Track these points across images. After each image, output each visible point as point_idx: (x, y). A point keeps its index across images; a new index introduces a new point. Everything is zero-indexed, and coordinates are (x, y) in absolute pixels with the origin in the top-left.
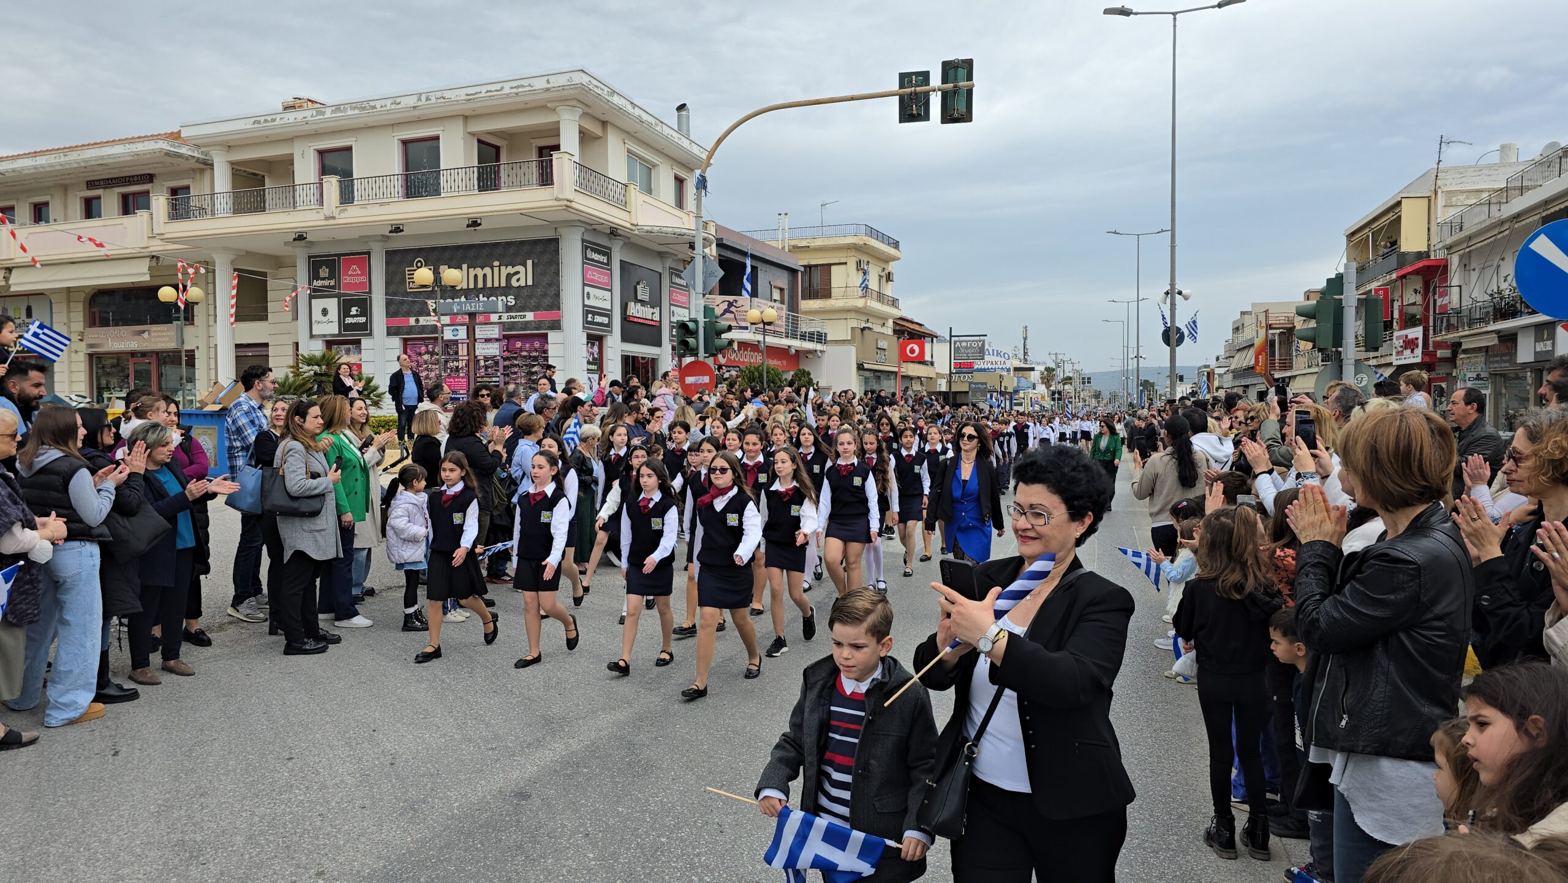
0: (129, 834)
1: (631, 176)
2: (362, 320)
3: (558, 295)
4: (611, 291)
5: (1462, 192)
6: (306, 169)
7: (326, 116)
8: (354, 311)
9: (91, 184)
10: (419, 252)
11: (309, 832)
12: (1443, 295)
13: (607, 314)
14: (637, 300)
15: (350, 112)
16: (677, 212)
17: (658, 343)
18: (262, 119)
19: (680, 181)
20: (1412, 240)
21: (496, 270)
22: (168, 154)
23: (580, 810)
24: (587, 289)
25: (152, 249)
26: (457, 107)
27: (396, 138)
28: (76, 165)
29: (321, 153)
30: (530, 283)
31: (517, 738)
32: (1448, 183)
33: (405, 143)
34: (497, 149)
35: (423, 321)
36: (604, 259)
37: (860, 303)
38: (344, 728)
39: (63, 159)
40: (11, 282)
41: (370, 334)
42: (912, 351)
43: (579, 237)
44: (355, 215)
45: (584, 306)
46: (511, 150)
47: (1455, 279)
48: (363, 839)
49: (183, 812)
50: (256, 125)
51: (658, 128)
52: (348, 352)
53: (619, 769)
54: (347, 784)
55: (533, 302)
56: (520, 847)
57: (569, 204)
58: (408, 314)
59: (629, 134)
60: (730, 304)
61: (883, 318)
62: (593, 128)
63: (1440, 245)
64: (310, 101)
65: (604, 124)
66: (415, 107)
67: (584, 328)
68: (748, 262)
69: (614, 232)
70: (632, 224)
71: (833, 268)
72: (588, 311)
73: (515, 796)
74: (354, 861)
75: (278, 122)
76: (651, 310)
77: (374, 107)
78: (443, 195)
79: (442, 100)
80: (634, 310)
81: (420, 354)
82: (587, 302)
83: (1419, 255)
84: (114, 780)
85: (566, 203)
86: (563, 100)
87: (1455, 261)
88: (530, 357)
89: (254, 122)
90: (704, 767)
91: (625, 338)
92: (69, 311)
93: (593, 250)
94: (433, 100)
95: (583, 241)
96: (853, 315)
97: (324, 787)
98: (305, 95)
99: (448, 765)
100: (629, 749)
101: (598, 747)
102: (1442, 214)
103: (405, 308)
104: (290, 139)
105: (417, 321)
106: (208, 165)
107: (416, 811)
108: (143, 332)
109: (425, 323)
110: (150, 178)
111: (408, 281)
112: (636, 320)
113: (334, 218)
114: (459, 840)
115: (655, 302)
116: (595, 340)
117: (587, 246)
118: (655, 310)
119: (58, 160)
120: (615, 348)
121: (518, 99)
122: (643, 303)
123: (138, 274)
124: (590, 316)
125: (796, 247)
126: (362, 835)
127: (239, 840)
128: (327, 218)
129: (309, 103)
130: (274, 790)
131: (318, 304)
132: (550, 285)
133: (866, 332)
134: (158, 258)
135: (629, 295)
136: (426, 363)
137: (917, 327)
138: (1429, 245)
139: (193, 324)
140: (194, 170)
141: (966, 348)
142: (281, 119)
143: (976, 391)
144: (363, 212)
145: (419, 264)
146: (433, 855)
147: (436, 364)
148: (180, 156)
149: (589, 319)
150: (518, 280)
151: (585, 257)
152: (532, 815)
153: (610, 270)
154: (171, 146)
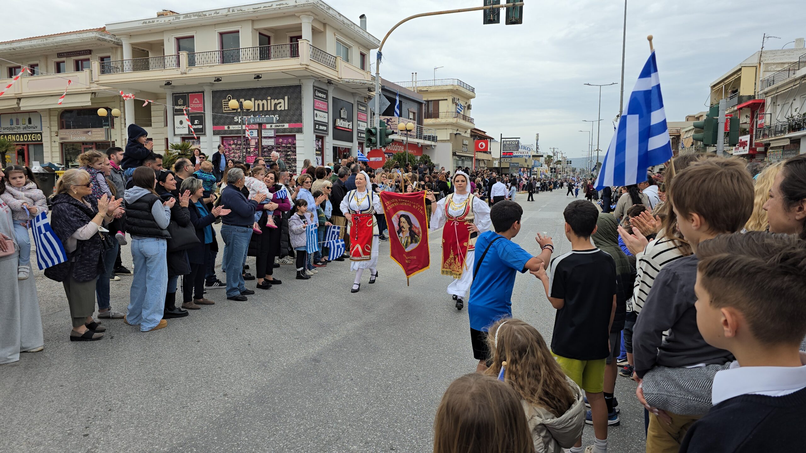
0: (128, 375)
1: (338, 53)
2: (201, 127)
3: (301, 115)
4: (327, 113)
5: (774, 64)
6: (170, 48)
7: (180, 20)
8: (196, 122)
9: (60, 55)
10: (229, 91)
11: (215, 375)
12: (761, 118)
13: (326, 125)
14: (341, 118)
15: (193, 18)
16: (362, 72)
17: (351, 141)
18: (148, 21)
19: (363, 56)
20: (746, 90)
21: (269, 101)
22: (99, 39)
23: (346, 368)
24: (316, 112)
25: (92, 89)
26: (249, 15)
27: (217, 32)
28: (52, 45)
29: (178, 39)
30: (286, 108)
31: (308, 334)
32: (767, 59)
33: (221, 34)
34: (269, 38)
35: (232, 127)
36: (324, 96)
37: (454, 120)
38: (222, 328)
39: (45, 42)
40: (20, 105)
41: (205, 134)
42: (482, 146)
43: (312, 85)
44: (196, 72)
45: (314, 120)
46: (276, 39)
47: (769, 111)
48: (243, 379)
49: (151, 365)
50: (144, 24)
51: (352, 27)
52: (193, 143)
53: (362, 349)
54: (229, 353)
55: (288, 118)
56: (320, 384)
57: (307, 67)
58: (224, 124)
59: (337, 30)
60: (388, 121)
61: (466, 129)
62: (319, 27)
63: (762, 92)
64: (171, 11)
65: (325, 25)
66: (226, 15)
67: (314, 132)
68: (397, 98)
69: (329, 82)
70: (339, 78)
71: (440, 102)
72: (316, 123)
73: (313, 360)
74: (241, 389)
75: (156, 23)
76: (348, 123)
77: (205, 15)
78: (241, 62)
79: (241, 12)
80: (340, 123)
81: (230, 145)
82: (316, 119)
83: (750, 97)
84: (115, 350)
85: (305, 66)
86: (304, 12)
87: (769, 100)
88: (287, 147)
89: (143, 23)
90: (403, 349)
91: (335, 138)
92: (50, 121)
93: (319, 91)
94: (236, 12)
95: (314, 86)
96: (450, 127)
97: (218, 355)
98: (169, 9)
99: (277, 345)
100: (365, 340)
101: (349, 338)
102: (763, 75)
103: (222, 121)
104: (162, 32)
105: (229, 128)
106: (119, 45)
107: (265, 367)
108: (89, 132)
109: (232, 129)
110: (90, 52)
111: (223, 106)
112: (340, 128)
113: (186, 73)
114: (290, 380)
115: (350, 119)
116: (320, 138)
117: (316, 89)
118: (350, 123)
119: (42, 42)
120: (330, 142)
121: (280, 11)
122: (344, 119)
123: (85, 102)
124: (317, 126)
125: (421, 91)
126: (242, 377)
127: (182, 379)
128: (182, 74)
129: (171, 13)
130: (194, 356)
131: (178, 118)
132: (297, 109)
133: (458, 136)
134: (95, 93)
135: (337, 115)
136: (233, 149)
137: (483, 134)
138: (755, 92)
139: (114, 128)
140: (112, 48)
141: (509, 144)
142: (157, 21)
143: (514, 167)
144: (200, 70)
145: (229, 98)
146: (279, 388)
147: (238, 150)
148: (105, 40)
149: (317, 128)
150: (280, 107)
151: (315, 95)
152: (323, 370)
153: (327, 102)
154: (101, 35)
